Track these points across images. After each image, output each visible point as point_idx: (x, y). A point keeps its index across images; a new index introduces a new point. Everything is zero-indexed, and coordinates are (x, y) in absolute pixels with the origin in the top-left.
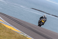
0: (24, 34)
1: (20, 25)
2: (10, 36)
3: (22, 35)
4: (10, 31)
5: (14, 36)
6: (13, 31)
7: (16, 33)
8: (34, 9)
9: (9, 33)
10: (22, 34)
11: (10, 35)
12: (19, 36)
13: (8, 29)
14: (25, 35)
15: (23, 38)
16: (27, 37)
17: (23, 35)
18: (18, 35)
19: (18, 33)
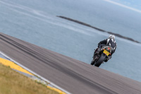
0: (42, 78)
1: (32, 57)
2: (7, 84)
3: (36, 81)
4: (8, 72)
5: (16, 82)
6: (15, 71)
7: (22, 75)
8: (66, 18)
9: (4, 76)
10: (36, 79)
11: (6, 82)
12: (29, 85)
13: (3, 66)
14: (44, 81)
15: (38, 88)
16: (49, 86)
17: (38, 80)
18: (26, 81)
19: (26, 77)
